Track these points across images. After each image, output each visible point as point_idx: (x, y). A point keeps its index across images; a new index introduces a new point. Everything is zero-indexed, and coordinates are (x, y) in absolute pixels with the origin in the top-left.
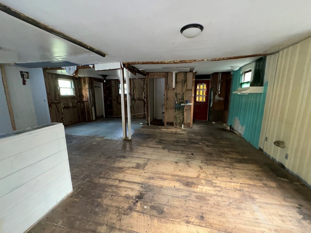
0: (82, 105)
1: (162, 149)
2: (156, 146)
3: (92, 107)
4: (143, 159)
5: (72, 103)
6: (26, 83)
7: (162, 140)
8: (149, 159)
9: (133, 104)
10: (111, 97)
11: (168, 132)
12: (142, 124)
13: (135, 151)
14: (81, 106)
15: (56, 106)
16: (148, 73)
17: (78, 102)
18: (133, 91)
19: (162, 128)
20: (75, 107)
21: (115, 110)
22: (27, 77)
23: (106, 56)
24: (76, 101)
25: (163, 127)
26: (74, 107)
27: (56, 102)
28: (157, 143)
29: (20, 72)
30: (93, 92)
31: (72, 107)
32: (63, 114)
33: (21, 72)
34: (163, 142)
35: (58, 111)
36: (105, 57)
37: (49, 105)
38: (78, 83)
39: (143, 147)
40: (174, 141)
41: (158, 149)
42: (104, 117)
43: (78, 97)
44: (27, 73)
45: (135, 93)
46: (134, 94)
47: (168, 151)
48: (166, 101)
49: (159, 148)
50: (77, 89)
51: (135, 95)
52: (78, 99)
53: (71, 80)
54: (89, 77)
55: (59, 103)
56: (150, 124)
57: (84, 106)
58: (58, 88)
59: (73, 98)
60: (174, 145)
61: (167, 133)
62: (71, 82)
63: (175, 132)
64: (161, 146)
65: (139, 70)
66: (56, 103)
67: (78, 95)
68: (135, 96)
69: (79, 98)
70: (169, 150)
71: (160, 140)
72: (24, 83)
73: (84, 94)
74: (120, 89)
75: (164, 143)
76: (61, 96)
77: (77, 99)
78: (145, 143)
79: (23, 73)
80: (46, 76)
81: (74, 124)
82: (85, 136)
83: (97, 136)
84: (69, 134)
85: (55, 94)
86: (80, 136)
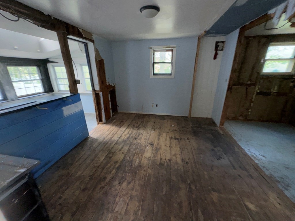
6: (218, 56)
15: (247, 89)
22: (221, 49)
27: (249, 82)
29: (215, 43)
32: (251, 102)
33: (217, 43)
35: (246, 97)
37: (228, 87)
44: (223, 42)
55: (254, 85)
58: (262, 61)
66: (247, 85)
72: (215, 58)
76: (261, 73)
79: (219, 44)
80: (240, 42)
81: (267, 121)
82: (256, 162)
83: (280, 186)
84: (235, 138)
85: (252, 71)
86: (246, 155)
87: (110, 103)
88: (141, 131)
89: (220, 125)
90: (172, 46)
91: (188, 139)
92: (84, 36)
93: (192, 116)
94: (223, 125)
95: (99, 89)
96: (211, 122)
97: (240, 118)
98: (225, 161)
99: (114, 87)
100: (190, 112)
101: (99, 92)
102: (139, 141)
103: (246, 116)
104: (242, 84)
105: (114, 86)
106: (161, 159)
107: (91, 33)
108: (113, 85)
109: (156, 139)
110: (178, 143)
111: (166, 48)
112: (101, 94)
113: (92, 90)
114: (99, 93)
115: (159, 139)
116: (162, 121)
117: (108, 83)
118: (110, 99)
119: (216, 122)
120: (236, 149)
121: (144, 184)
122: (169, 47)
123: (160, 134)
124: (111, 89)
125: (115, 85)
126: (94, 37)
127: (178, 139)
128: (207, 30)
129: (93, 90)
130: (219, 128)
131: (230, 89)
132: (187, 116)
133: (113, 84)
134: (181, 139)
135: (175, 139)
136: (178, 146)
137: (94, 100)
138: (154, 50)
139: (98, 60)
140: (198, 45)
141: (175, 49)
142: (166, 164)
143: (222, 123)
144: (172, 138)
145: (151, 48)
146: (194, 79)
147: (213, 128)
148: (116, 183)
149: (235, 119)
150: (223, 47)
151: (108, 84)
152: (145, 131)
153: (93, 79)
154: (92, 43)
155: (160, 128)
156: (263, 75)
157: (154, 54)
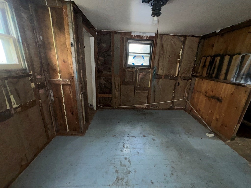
0: (52, 95)
9: (154, 85)
10: (110, 70)
14: (48, 97)
17: (39, 87)
21: (117, 94)
24: (33, 85)
42: (95, 108)
46: (158, 67)
52: (39, 77)
69: (40, 74)
73: (57, 62)
77: (36, 78)
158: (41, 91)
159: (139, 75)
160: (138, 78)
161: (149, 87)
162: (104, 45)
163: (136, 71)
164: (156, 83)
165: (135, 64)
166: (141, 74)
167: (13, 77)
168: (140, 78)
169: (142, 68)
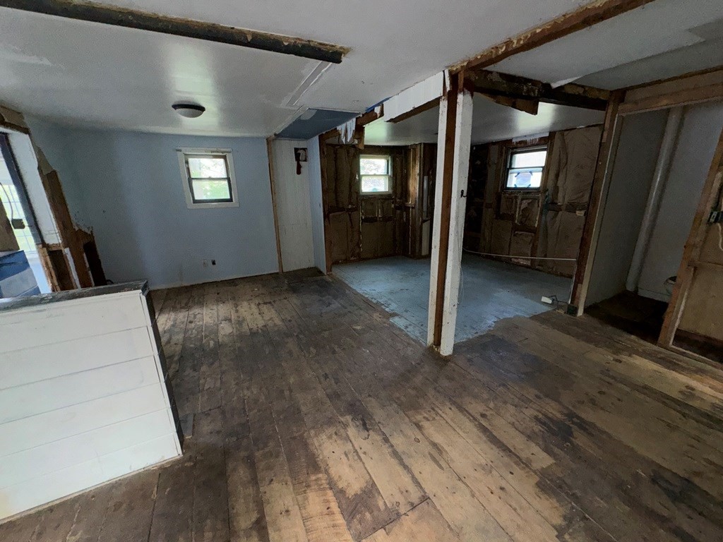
0: (404, 216)
1: (538, 485)
2: (517, 441)
3: (424, 221)
4: (407, 479)
5: (383, 211)
6: (302, 169)
7: (584, 426)
8: (425, 498)
9: (546, 222)
10: (481, 196)
11: (657, 386)
12: (549, 301)
13: (419, 417)
14: (402, 218)
15: (350, 215)
16: (620, 95)
17: (396, 208)
18: (557, 176)
19: (633, 351)
20: (389, 219)
21: (487, 234)
22: (304, 159)
23: (344, 59)
24: (393, 206)
25: (649, 346)
26: (386, 219)
27: (350, 206)
28: (537, 428)
29: (294, 150)
30: (431, 183)
31: (381, 219)
32: (360, 233)
33: (296, 150)
34: (580, 439)
35: (352, 227)
36: (339, 61)
37: (324, 214)
38: (402, 163)
39: (461, 416)
40: (657, 477)
41: (517, 469)
43: (399, 195)
44: (304, 149)
45: (560, 183)
46: (556, 188)
47: (559, 521)
48: (703, 227)
49: (525, 464)
50: (399, 177)
51: (560, 189)
52: (398, 200)
53: (386, 156)
54: (424, 144)
55: (356, 209)
56: (586, 311)
57: (408, 219)
58: (357, 178)
59: (386, 199)
60: (633, 502)
61: (645, 389)
62: (388, 161)
63: (707, 408)
64: (543, 460)
65: (555, 85)
66: (349, 210)
67: (399, 191)
68: (560, 195)
69: (400, 199)
70: (569, 519)
71: (571, 415)
72: (299, 172)
73: (411, 189)
74: (510, 171)
75: (575, 452)
76: (361, 194)
77: (396, 201)
78: (485, 396)
79: (299, 152)
80: (324, 153)
81: (382, 257)
82: (367, 296)
83: (383, 307)
84: (347, 282)
85: (350, 191)
86: (357, 294)
87: (90, 272)
88: (196, 310)
89: (328, 271)
90: (223, 150)
91: (285, 298)
92: (6, 120)
93: (285, 271)
94: (331, 271)
95: (60, 241)
96: (315, 272)
97: (352, 258)
98: (335, 305)
99: (91, 236)
100: (280, 262)
101: (63, 249)
102: (201, 323)
103: (359, 254)
104: (342, 209)
105: (89, 233)
106: (251, 329)
107: (19, 113)
108: (87, 231)
109: (233, 312)
110: (271, 307)
111: (212, 152)
112: (67, 251)
113: (37, 244)
114: (61, 251)
115: (237, 311)
116: (232, 288)
117: (77, 225)
118: (88, 265)
119: (322, 270)
120: (347, 292)
121: (237, 356)
122: (218, 152)
123: (236, 306)
124: (86, 241)
125: (91, 232)
126: (28, 122)
127: (270, 303)
128: (277, 133)
129: (41, 246)
130: (327, 277)
131: (326, 216)
132: (276, 271)
133: (88, 228)
134: (274, 301)
135: (265, 303)
136: (272, 310)
137: (48, 268)
138: (185, 155)
139: (45, 173)
140: (269, 153)
141: (229, 157)
142: (260, 331)
143: (329, 269)
144: (259, 304)
145: (180, 151)
146: (275, 206)
147: (319, 278)
148: (189, 371)
149: (347, 262)
150: (306, 157)
151: (77, 229)
152: (204, 308)
153: (35, 218)
154: (28, 135)
155: (234, 298)
156: (363, 196)
157: (187, 162)
158: (398, 212)
159: (521, 204)
160: (520, 208)
161: (536, 226)
162: (478, 162)
163: (516, 197)
164: (548, 219)
165: (518, 186)
166: (524, 201)
167: (383, 199)
168: (522, 209)
169: (527, 191)
